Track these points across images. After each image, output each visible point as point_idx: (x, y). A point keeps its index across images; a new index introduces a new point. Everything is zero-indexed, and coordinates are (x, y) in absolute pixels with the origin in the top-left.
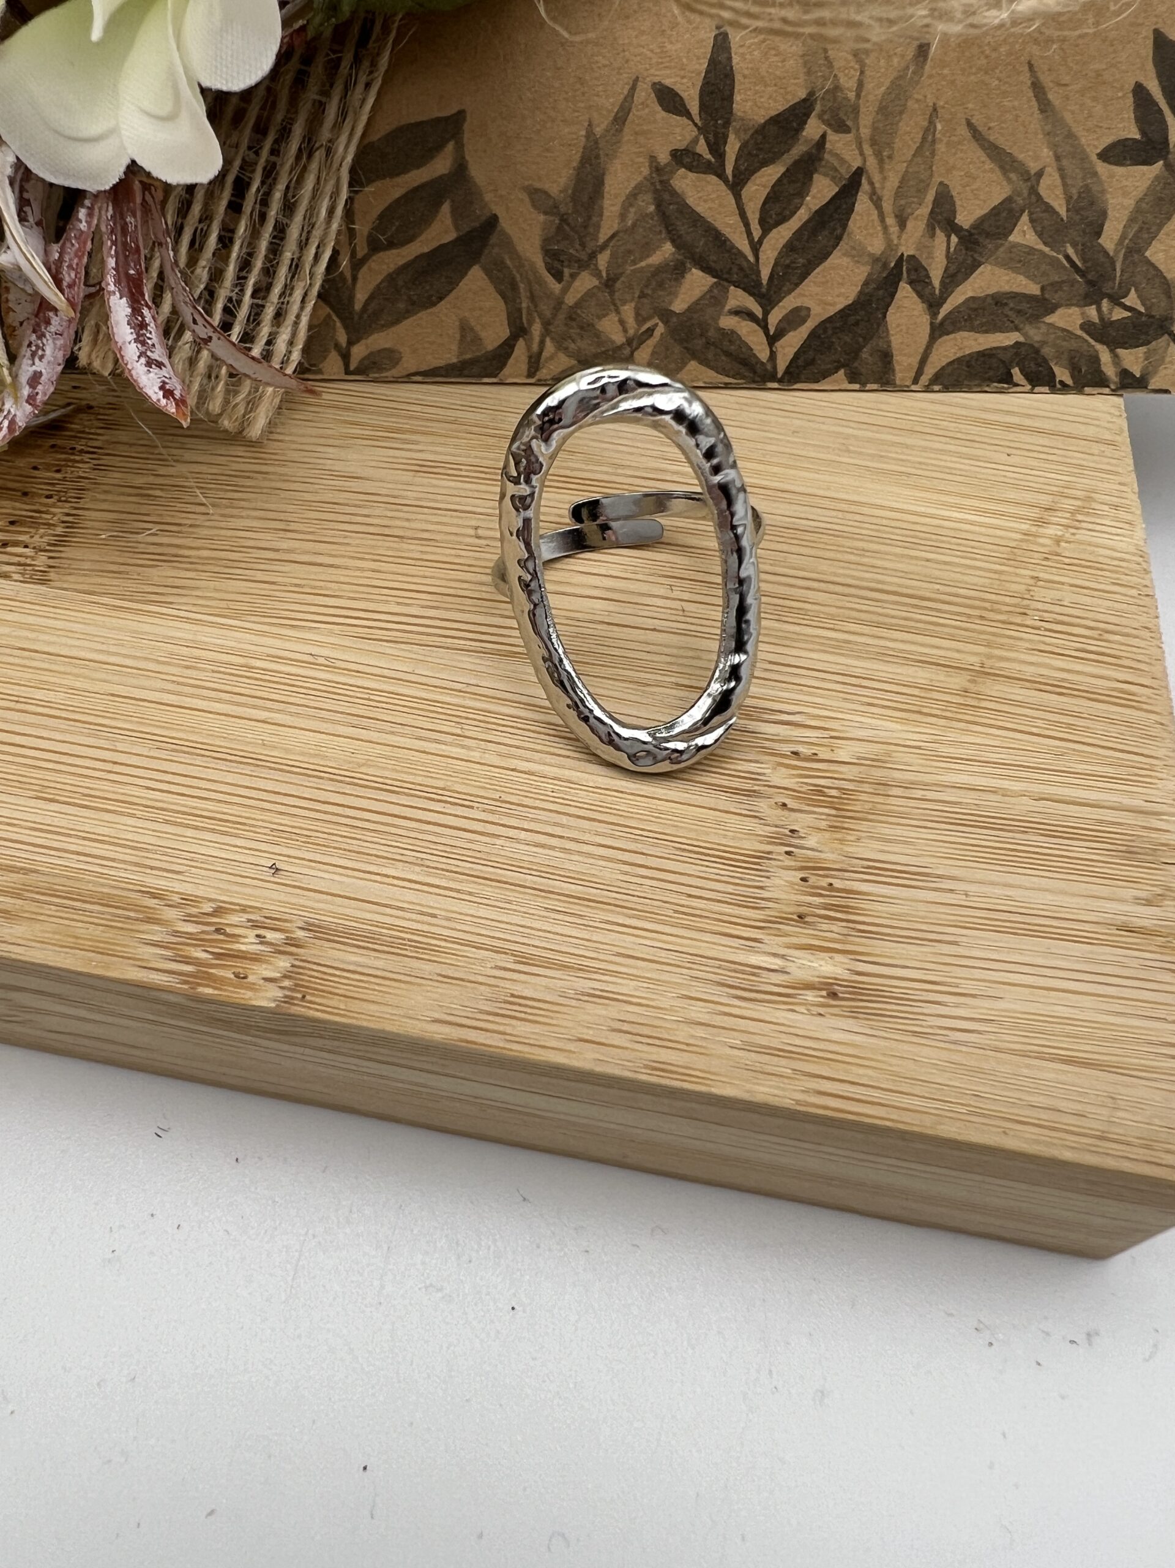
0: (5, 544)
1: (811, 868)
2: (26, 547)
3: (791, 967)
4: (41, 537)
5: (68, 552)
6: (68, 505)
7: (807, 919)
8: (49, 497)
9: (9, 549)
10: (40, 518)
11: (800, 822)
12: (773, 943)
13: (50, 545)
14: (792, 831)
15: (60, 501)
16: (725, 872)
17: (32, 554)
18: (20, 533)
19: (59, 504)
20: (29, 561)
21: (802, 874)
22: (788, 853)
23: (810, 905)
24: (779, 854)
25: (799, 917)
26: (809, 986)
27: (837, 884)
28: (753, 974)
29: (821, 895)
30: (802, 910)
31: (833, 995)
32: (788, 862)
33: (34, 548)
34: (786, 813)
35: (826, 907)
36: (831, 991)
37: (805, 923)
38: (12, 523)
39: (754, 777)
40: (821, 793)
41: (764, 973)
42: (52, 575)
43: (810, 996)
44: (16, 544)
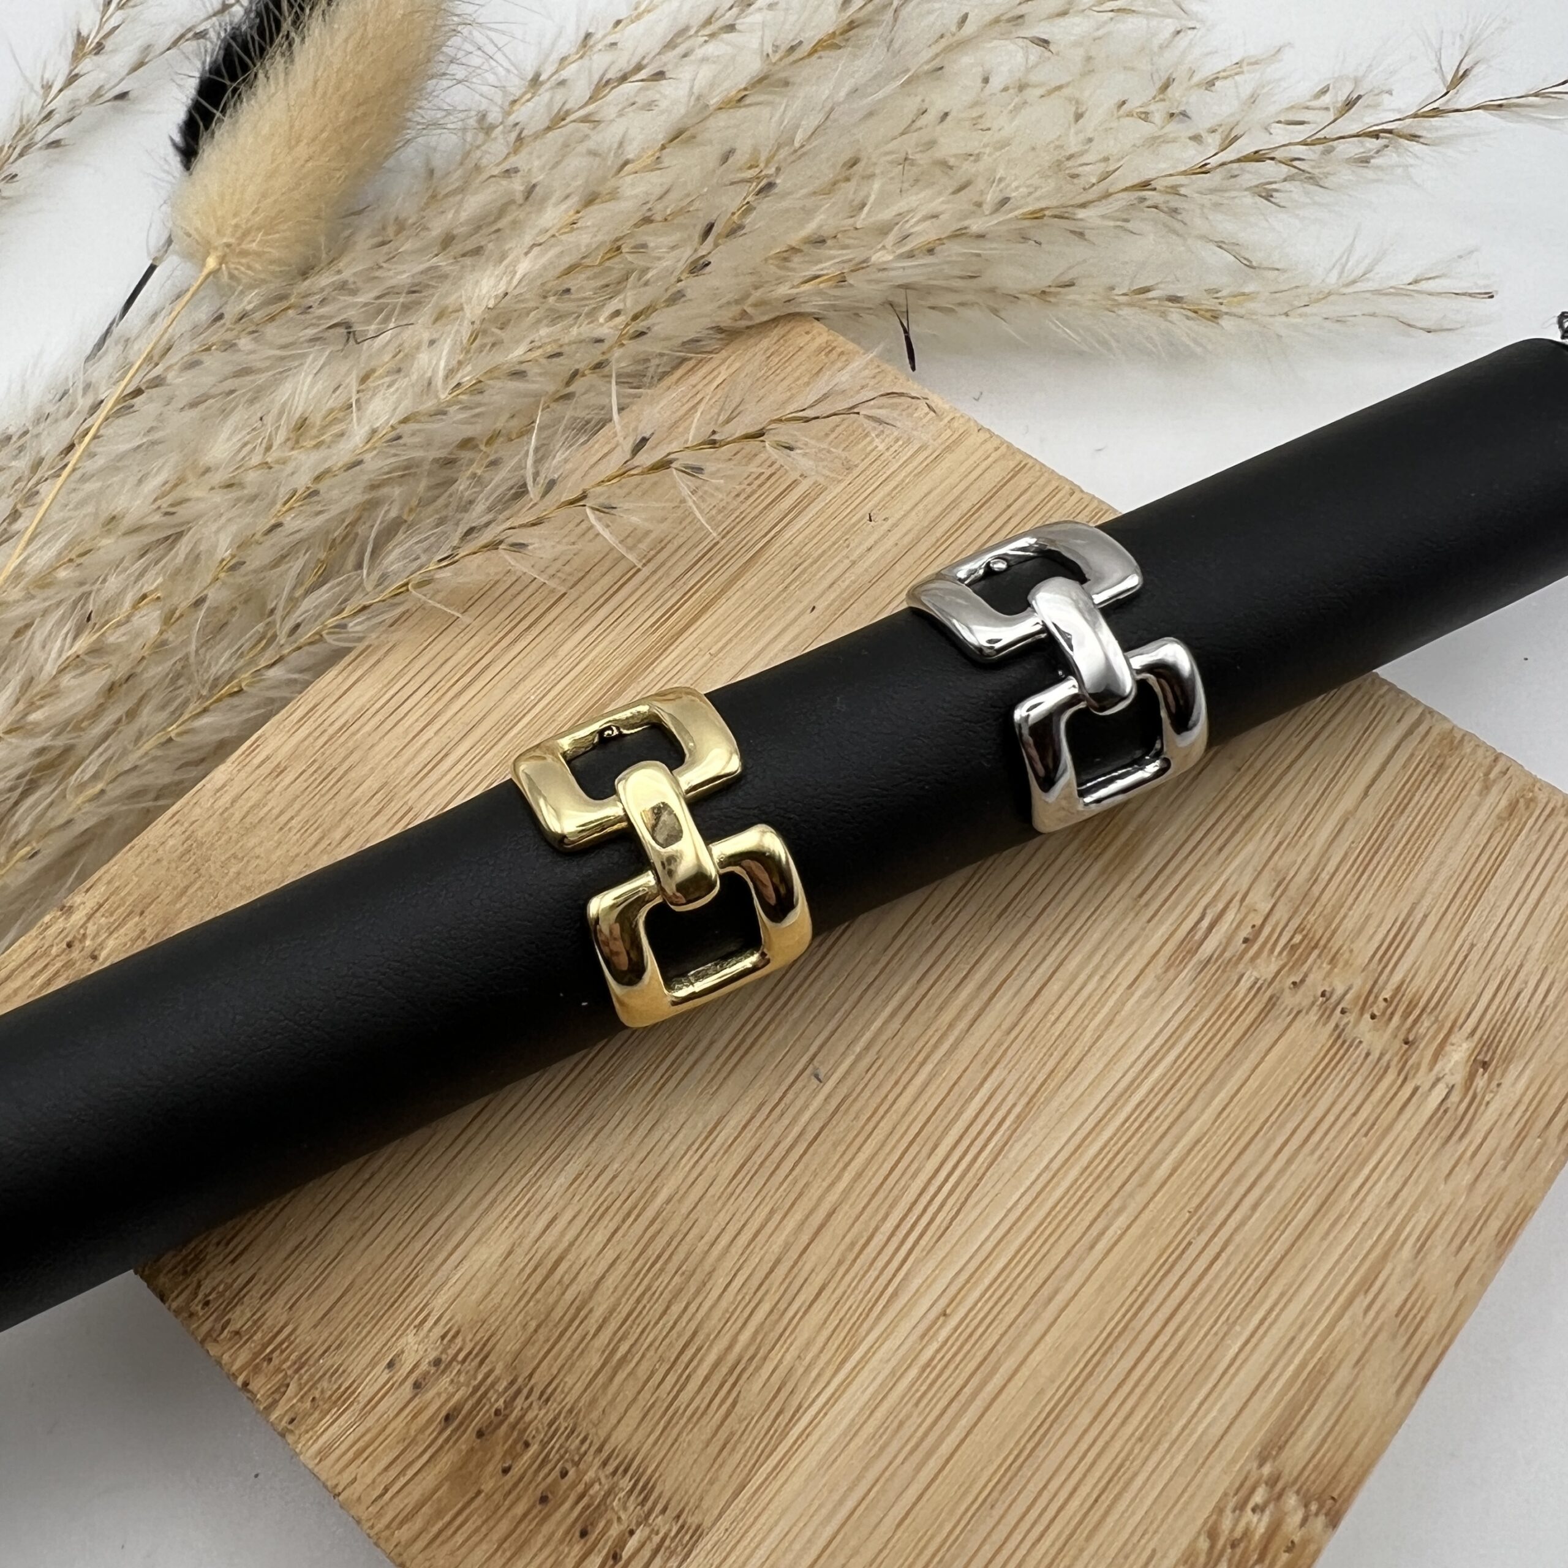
0: (616, 1557)
1: (1365, 1003)
2: (632, 1533)
3: (1450, 1080)
4: (625, 1508)
5: (666, 1486)
6: (589, 1458)
7: (1411, 1038)
8: (564, 1474)
9: (625, 1555)
10: (592, 1498)
11: (1316, 981)
12: (1422, 1079)
13: (643, 1503)
14: (1323, 994)
15: (577, 1464)
16: (1343, 1069)
17: (647, 1531)
18: (603, 1533)
19: (582, 1466)
20: (656, 1539)
21: (1367, 1016)
22: (1343, 1012)
23: (1398, 1028)
24: (1341, 1019)
25: (1406, 1043)
26: (1471, 1077)
27: (1387, 994)
28: (1446, 1111)
29: (1392, 1014)
30: (1401, 1036)
31: (1485, 1065)
32: (1351, 1018)
33: (638, 1524)
34: (1303, 989)
35: (1406, 1015)
36: (1480, 1064)
37: (1413, 1042)
38: (584, 1534)
39: (1257, 988)
40: (1295, 948)
41: (1448, 1103)
42: (693, 1521)
43: (1480, 1082)
44: (621, 1543)
